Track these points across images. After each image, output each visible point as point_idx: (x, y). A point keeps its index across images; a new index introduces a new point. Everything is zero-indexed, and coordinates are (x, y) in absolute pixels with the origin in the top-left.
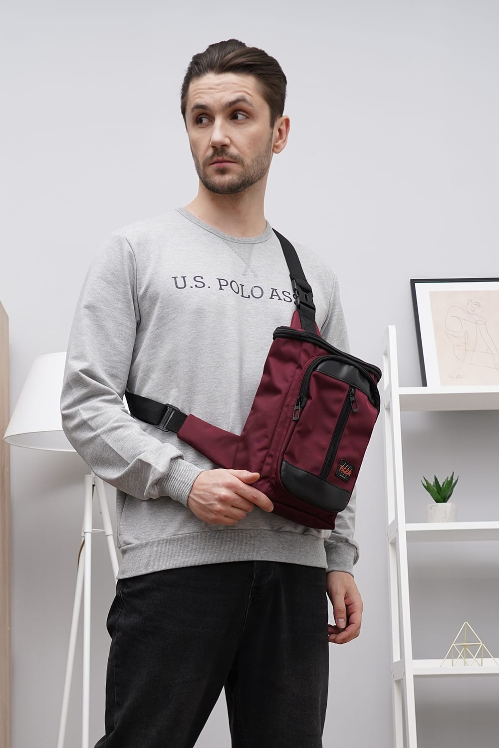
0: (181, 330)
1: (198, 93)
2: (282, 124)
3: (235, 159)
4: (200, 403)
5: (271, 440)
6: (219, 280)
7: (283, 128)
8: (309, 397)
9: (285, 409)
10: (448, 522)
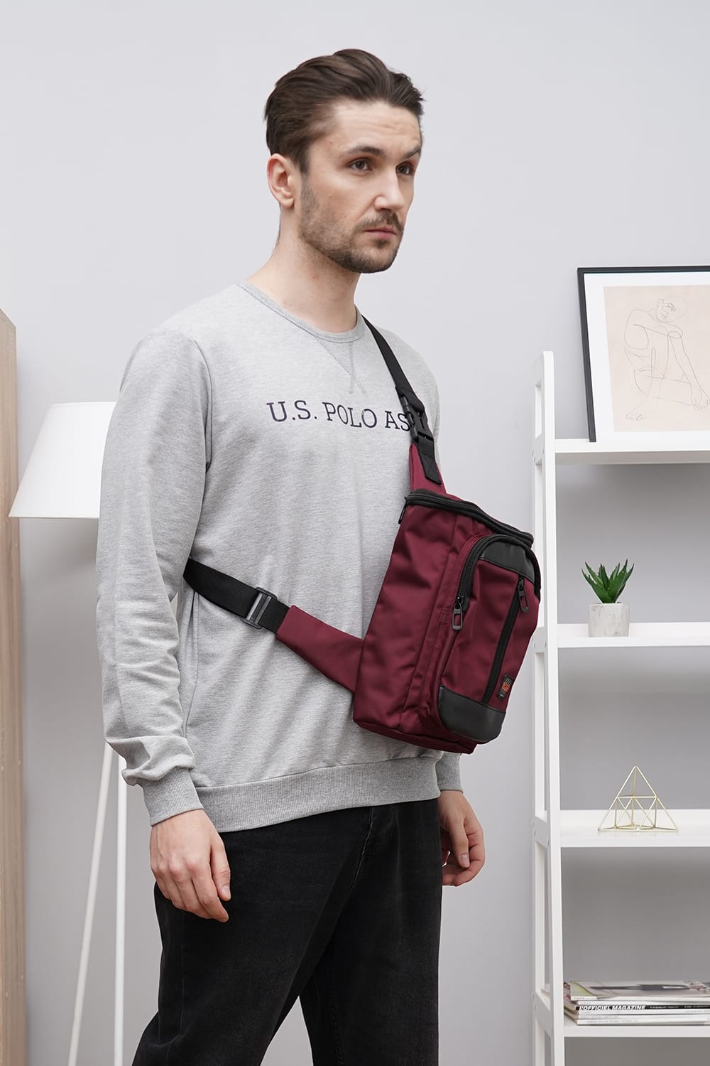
0: (282, 482)
4: (304, 587)
5: (419, 655)
6: (325, 404)
8: (472, 596)
9: (437, 611)
10: (616, 634)
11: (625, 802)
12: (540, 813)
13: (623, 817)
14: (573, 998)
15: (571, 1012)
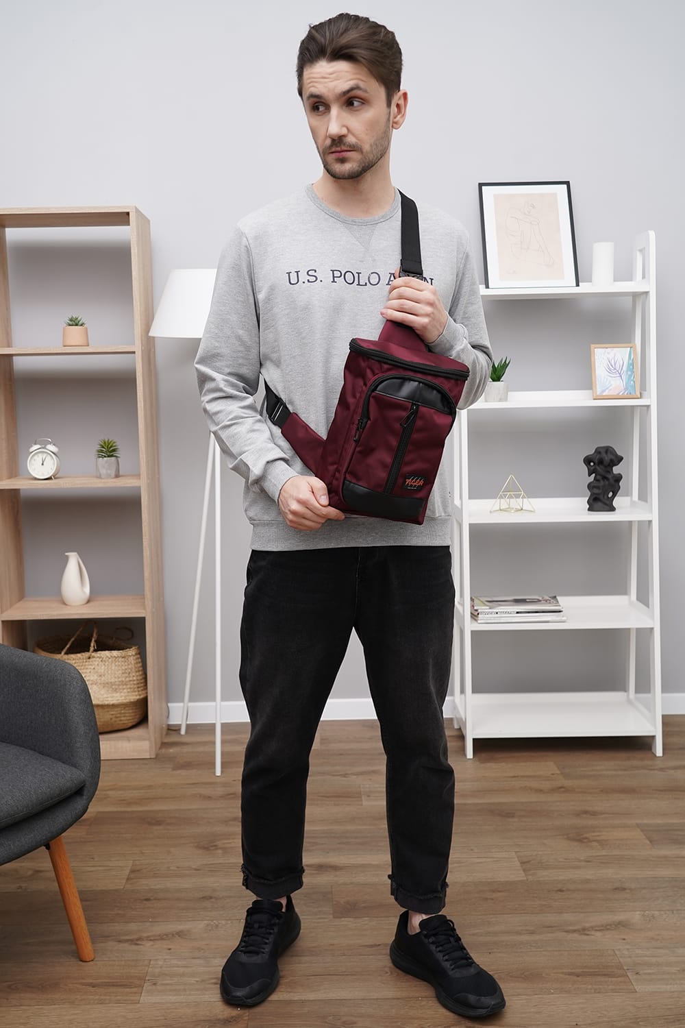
1: (311, 82)
2: (400, 98)
3: (354, 147)
6: (333, 271)
7: (401, 102)
8: (369, 418)
10: (500, 400)
11: (505, 496)
12: (457, 502)
13: (504, 503)
14: (475, 608)
15: (474, 616)
